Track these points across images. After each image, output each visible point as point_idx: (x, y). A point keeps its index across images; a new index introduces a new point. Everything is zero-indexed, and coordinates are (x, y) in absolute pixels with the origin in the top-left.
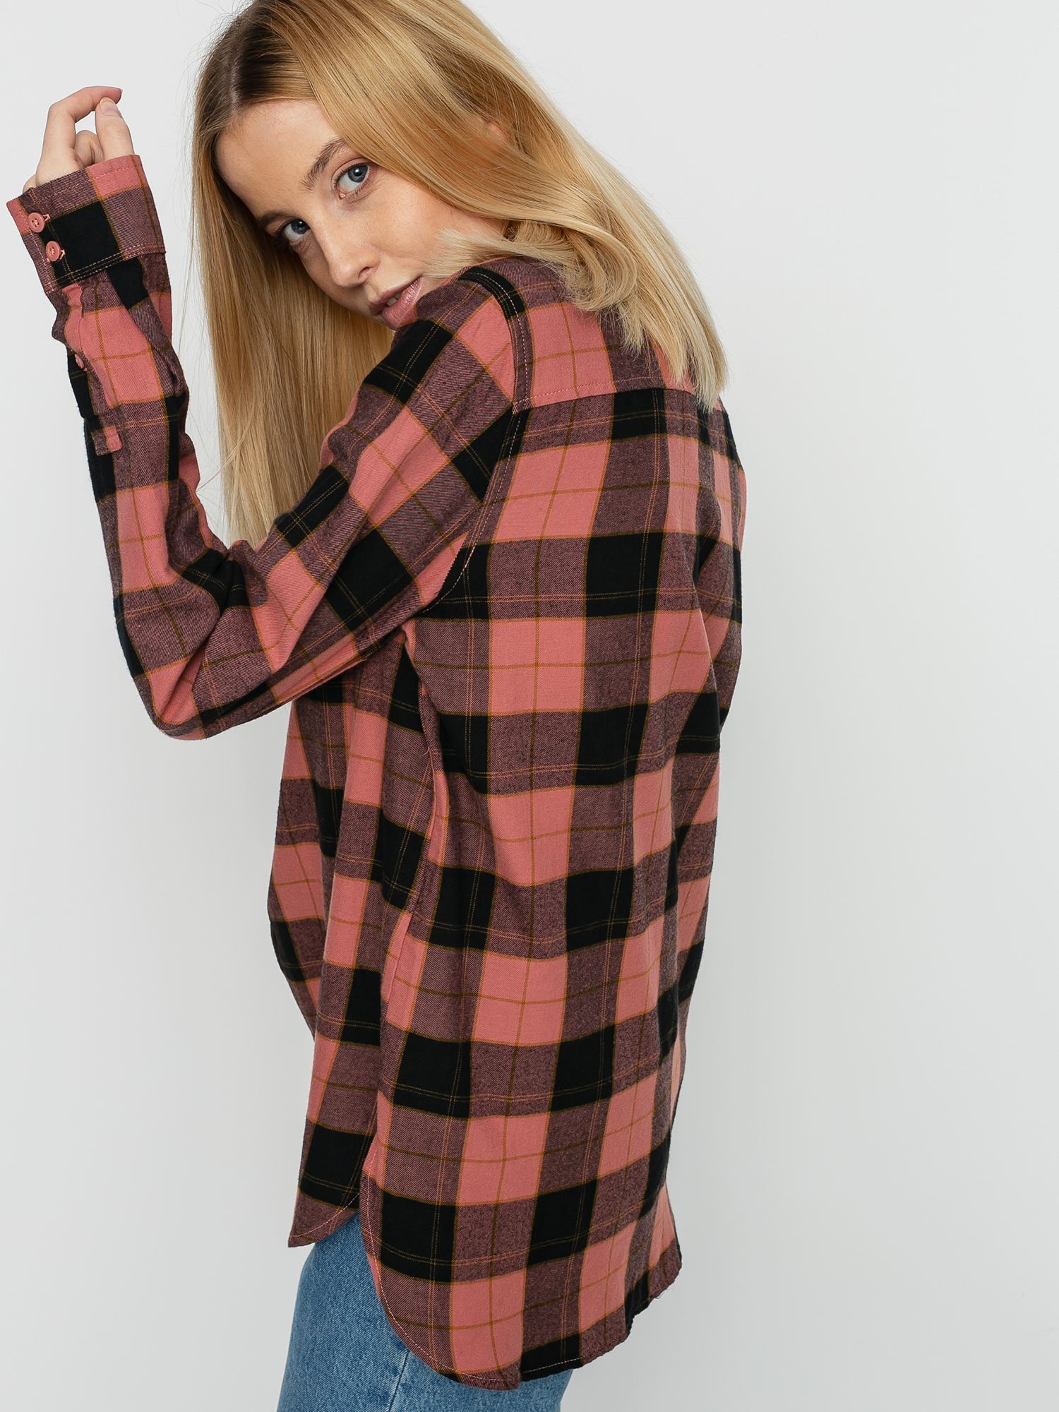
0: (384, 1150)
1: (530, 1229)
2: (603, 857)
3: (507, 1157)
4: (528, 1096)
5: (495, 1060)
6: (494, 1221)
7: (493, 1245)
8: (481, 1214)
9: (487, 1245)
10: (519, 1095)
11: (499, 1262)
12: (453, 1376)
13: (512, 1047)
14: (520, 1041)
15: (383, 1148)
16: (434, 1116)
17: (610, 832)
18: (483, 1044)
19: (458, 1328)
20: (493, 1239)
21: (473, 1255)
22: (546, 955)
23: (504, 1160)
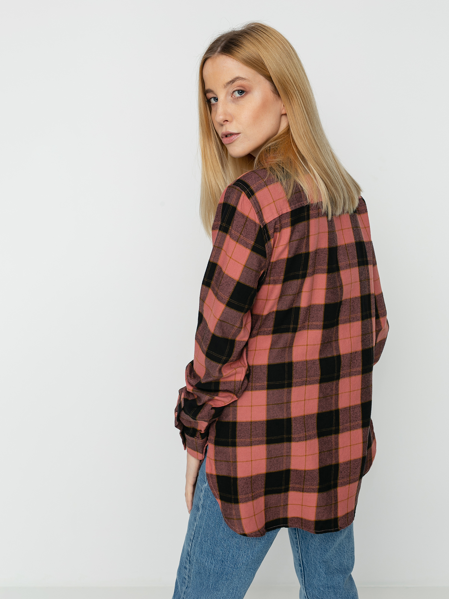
0: (213, 462)
1: (264, 483)
2: (281, 358)
3: (253, 459)
4: (257, 438)
5: (245, 428)
6: (251, 482)
7: (252, 490)
8: (246, 480)
9: (250, 490)
10: (254, 438)
11: (254, 495)
12: (245, 535)
13: (250, 422)
14: (252, 420)
15: (213, 461)
16: (226, 447)
17: (282, 349)
18: (240, 422)
19: (244, 519)
20: (251, 488)
21: (246, 494)
22: (257, 389)
23: (252, 461)
